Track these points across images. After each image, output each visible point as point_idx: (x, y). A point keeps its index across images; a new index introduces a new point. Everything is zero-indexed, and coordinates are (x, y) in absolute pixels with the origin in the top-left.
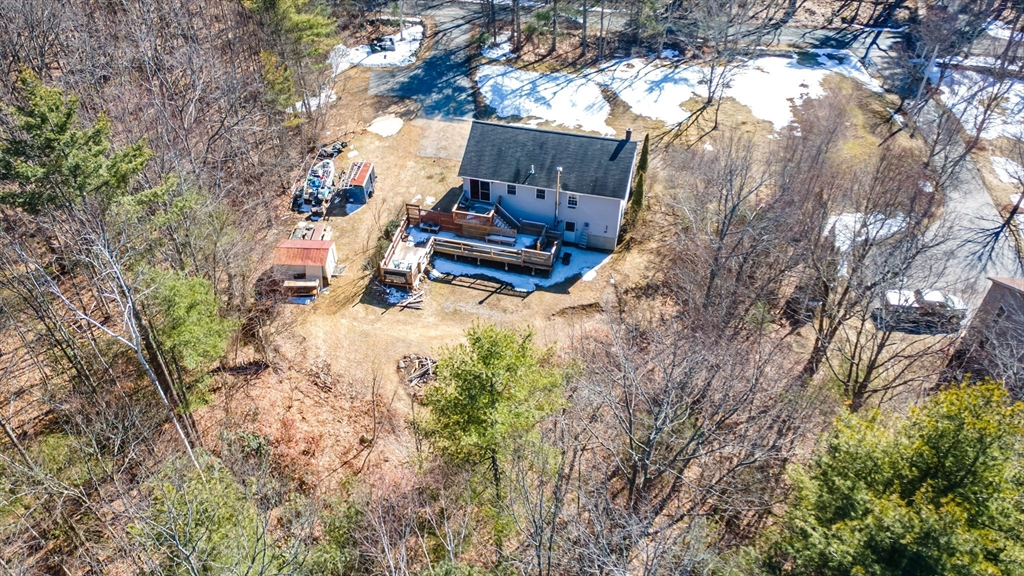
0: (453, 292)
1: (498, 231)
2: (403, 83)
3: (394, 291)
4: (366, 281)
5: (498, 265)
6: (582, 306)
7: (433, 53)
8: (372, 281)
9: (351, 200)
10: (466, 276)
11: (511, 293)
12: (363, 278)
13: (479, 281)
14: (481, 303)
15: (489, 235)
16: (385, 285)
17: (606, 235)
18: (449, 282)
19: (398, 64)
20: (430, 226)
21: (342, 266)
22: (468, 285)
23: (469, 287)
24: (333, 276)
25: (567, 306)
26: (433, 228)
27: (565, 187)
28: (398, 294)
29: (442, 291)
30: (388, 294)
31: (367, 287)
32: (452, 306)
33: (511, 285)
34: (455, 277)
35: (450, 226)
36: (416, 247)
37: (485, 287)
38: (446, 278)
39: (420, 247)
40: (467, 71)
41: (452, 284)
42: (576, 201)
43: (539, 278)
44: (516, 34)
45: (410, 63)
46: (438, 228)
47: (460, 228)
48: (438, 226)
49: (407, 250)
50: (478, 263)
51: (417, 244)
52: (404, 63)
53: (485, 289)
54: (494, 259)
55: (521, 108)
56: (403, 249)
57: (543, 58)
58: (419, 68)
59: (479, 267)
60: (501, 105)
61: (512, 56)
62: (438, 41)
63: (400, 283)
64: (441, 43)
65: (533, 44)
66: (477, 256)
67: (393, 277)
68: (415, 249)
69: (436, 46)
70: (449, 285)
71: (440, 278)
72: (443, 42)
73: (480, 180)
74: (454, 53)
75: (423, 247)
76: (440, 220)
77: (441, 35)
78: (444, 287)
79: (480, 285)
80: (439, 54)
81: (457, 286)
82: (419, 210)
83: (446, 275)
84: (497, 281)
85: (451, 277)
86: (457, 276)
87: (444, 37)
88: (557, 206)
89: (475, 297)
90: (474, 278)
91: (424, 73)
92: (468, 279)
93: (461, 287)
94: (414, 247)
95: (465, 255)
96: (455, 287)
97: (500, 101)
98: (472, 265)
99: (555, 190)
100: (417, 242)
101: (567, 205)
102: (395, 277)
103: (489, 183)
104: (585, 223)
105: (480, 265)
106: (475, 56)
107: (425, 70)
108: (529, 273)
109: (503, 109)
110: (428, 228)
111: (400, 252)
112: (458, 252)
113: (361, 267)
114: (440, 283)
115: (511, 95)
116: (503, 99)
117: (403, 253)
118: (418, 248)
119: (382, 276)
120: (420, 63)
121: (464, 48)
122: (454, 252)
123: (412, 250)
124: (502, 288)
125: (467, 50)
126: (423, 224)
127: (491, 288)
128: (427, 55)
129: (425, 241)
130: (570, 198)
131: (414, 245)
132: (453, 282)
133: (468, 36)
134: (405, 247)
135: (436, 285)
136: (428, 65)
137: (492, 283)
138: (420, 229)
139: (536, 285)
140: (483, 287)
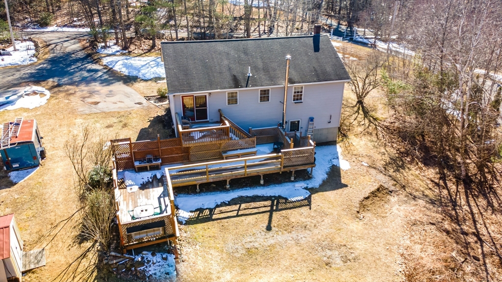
0: (224, 228)
1: (234, 145)
2: (31, 73)
3: (148, 255)
4: (92, 258)
5: (252, 181)
6: (373, 193)
7: (52, 55)
8: (102, 255)
9: (16, 165)
10: (224, 204)
11: (288, 205)
12: (84, 255)
13: (243, 206)
14: (269, 228)
15: (225, 152)
16: (130, 252)
17: (330, 126)
18: (209, 219)
19: (19, 63)
20: (150, 161)
21: (36, 250)
22: (235, 213)
23: (237, 216)
24: (24, 273)
25: (362, 198)
26: (154, 163)
27: (291, 81)
28: (158, 258)
29: (207, 233)
30: (142, 263)
31: (98, 267)
32: (239, 246)
33: (280, 197)
34: (211, 210)
35: (173, 155)
36: (143, 190)
37: (256, 209)
38: (201, 215)
39: (149, 188)
40: (93, 61)
41: (214, 220)
42: (301, 95)
43: (301, 181)
44: (119, 41)
45: (32, 62)
46: (160, 161)
47: (187, 154)
48: (159, 158)
49: (133, 197)
50: (228, 187)
51: (144, 186)
52: (27, 62)
53: (258, 211)
54: (247, 174)
55: (158, 73)
56: (127, 197)
57: (149, 51)
58: (44, 64)
59: (230, 191)
60: (140, 73)
61: (125, 52)
62: (53, 49)
63: (155, 239)
64: (57, 50)
65: (136, 45)
66: (226, 177)
67: (142, 233)
68: (143, 192)
69: (52, 51)
70: (211, 223)
71: (192, 218)
72: (58, 49)
73: (195, 95)
74: (73, 54)
75: (152, 188)
76: (161, 150)
77: (53, 46)
78: (206, 227)
79: (249, 208)
80: (59, 56)
81: (223, 220)
82: (130, 144)
83: (198, 212)
84: (265, 198)
85: (207, 212)
86: (213, 209)
87: (57, 47)
88: (285, 103)
89: (255, 225)
90: (236, 204)
91: (50, 66)
92: (229, 207)
93: (228, 219)
94: (141, 191)
95: (212, 181)
96: (221, 222)
97: (137, 72)
98: (221, 191)
99: (282, 86)
100: (141, 184)
101: (293, 101)
102: (147, 232)
103: (206, 96)
104: (310, 118)
105: (230, 189)
106: (93, 54)
107: (51, 64)
108: (288, 180)
109: (143, 75)
110: (148, 165)
111: (125, 202)
112: (201, 179)
113: (73, 241)
114: (198, 223)
115: (144, 68)
116: (139, 70)
117: (130, 201)
118: (148, 190)
119: (122, 237)
120: (43, 61)
121: (81, 50)
122: (195, 180)
123: (140, 195)
124: (275, 204)
125: (83, 51)
126: (138, 162)
127: (264, 208)
128: (46, 56)
129: (151, 180)
130: (295, 93)
131: (139, 188)
132: (214, 217)
133: (79, 45)
134: (127, 194)
135: (195, 228)
136: (53, 61)
137: (261, 203)
138: (137, 169)
139: (306, 188)
140: (254, 209)
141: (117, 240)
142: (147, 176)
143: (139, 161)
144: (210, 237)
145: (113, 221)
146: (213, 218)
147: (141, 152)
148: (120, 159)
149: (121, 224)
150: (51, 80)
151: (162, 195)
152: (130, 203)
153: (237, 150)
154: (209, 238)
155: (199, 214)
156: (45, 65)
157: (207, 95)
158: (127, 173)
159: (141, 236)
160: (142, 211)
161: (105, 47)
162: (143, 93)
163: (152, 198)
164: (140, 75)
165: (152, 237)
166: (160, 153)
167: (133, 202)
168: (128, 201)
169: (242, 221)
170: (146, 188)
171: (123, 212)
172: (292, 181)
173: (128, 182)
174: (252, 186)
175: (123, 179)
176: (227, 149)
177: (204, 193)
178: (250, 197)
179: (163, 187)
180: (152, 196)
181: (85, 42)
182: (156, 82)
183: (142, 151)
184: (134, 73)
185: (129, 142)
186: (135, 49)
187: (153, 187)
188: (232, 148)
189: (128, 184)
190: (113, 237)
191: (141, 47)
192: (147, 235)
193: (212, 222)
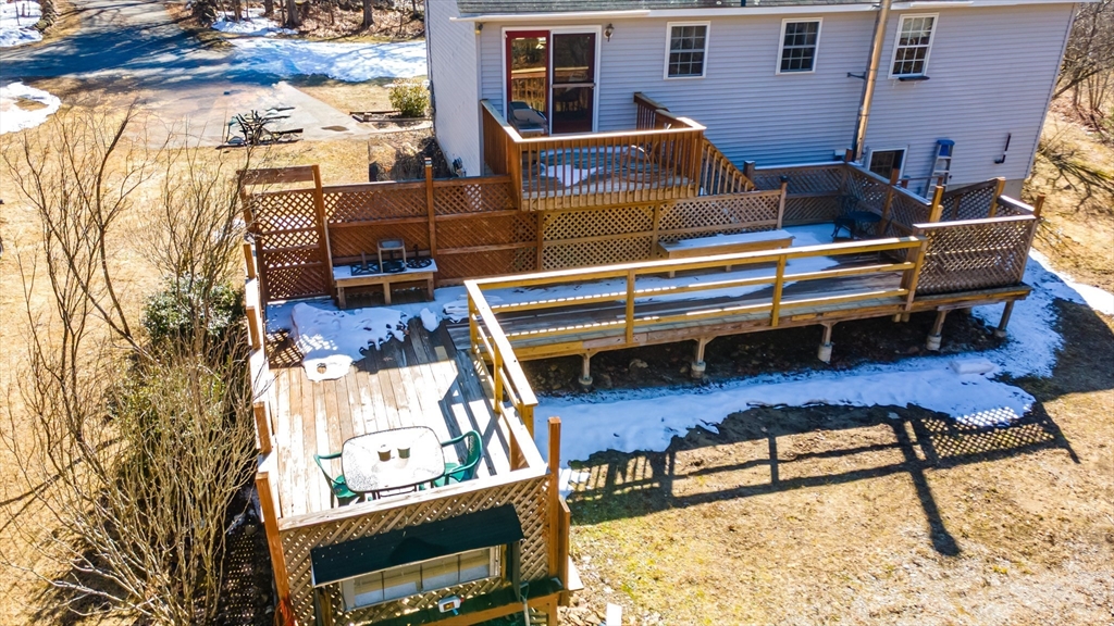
0: (739, 541)
1: (704, 216)
7: (85, 30)
10: (698, 437)
11: (971, 444)
13: (785, 443)
14: (944, 544)
15: (674, 241)
18: (654, 498)
20: (392, 263)
22: (763, 475)
23: (777, 485)
26: (410, 272)
29: (671, 565)
33: (918, 411)
34: (657, 460)
35: (481, 249)
36: (373, 372)
37: (844, 458)
38: (619, 481)
39: (395, 365)
40: (199, 44)
41: (682, 502)
42: (922, 52)
43: (969, 351)
44: (275, 11)
45: (26, 41)
46: (433, 267)
47: (532, 245)
48: (429, 257)
49: (331, 398)
50: (699, 368)
51: (373, 359)
52: (11, 41)
53: (853, 467)
54: (781, 319)
55: (385, 68)
56: (307, 400)
57: (355, 32)
58: (58, 45)
59: (707, 384)
60: (334, 69)
61: (289, 32)
62: (91, 17)
63: (457, 603)
64: (101, 19)
65: (319, 20)
66: (701, 327)
67: (396, 577)
68: (374, 379)
69: (88, 22)
70: (674, 513)
71: (586, 493)
72: (105, 18)
73: (555, 30)
74: (146, 28)
75: (409, 364)
76: (436, 223)
77: (93, 12)
78: (658, 535)
79: (811, 455)
80: (105, 31)
81: (723, 505)
82: (318, 193)
83: (605, 468)
84: (858, 415)
85: (642, 469)
86: (663, 454)
87: (103, 14)
88: (871, 77)
89: (873, 526)
90: (752, 436)
91: (76, 50)
92: (727, 447)
93: (743, 500)
94: (363, 375)
95: (642, 341)
96: (718, 513)
97: (324, 65)
98: (673, 386)
99: (869, 8)
100: (363, 351)
101: (891, 76)
102: (421, 570)
103: (593, 36)
104: (939, 142)
105: (706, 377)
106: (201, 31)
107: (78, 47)
108: (916, 349)
109: (343, 71)
110: (385, 279)
111: (298, 419)
112: (604, 335)
113: (35, 608)
114: (618, 517)
115: (344, 58)
116: (331, 62)
117: (321, 415)
118: (393, 372)
119: (287, 602)
120: (58, 40)
121: (167, 24)
122: (581, 338)
123: (363, 391)
124: (913, 437)
125: (174, 25)
126: (348, 269)
127: (876, 454)
128: (70, 31)
129: (400, 336)
130: (903, 41)
131: (355, 364)
132: (679, 488)
133: (163, 13)
134: (307, 388)
135: (610, 538)
136: (82, 41)
137: (852, 431)
138: (340, 296)
139: (1005, 378)
140: (835, 459)
141: (259, 606)
142: (384, 321)
143: (352, 265)
144: (691, 582)
145: (238, 504)
146: (676, 492)
147: (357, 229)
148: (277, 255)
149: (284, 525)
150: (72, 76)
151: (456, 394)
152: (321, 424)
153: (714, 234)
154: (688, 590)
155: (610, 477)
156: (61, 48)
157: (598, 30)
158: (302, 309)
159: (391, 590)
160: (385, 457)
161: (236, 19)
162: (346, 106)
163: (413, 404)
164: (334, 72)
165: (445, 596)
166: (433, 236)
167: (334, 419)
168: (308, 416)
169: (809, 509)
170: (386, 366)
171: (289, 463)
172: (935, 354)
173: (308, 342)
174: (789, 369)
175: (286, 330)
176: (677, 231)
177: (611, 390)
178: (798, 409)
179: (453, 362)
180: (411, 393)
181: (181, 8)
182: (381, 85)
183: (364, 223)
184: (318, 68)
185: (311, 185)
186: (318, 27)
187: (412, 361)
188: (696, 229)
189: (308, 349)
190: (241, 588)
191: (332, 24)
192: (420, 588)
193: (676, 511)
